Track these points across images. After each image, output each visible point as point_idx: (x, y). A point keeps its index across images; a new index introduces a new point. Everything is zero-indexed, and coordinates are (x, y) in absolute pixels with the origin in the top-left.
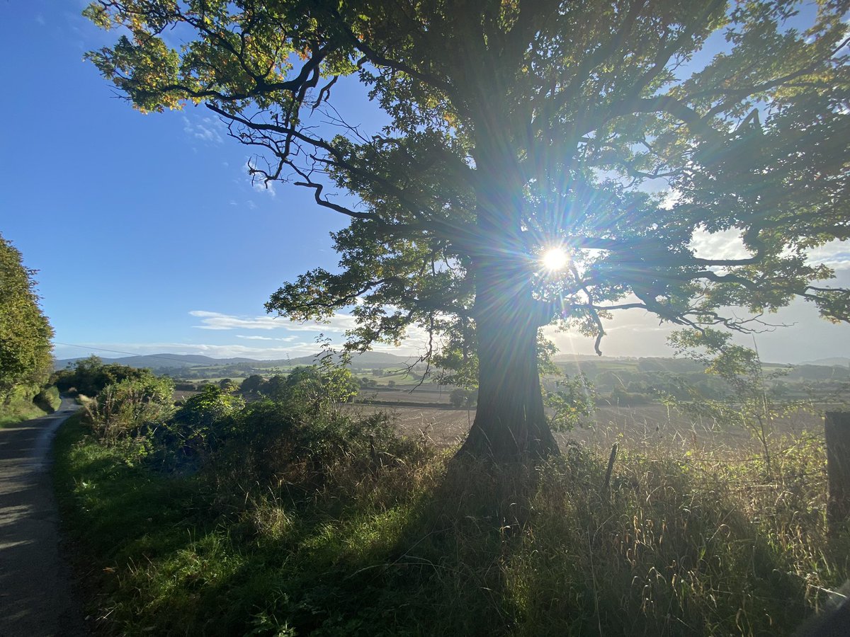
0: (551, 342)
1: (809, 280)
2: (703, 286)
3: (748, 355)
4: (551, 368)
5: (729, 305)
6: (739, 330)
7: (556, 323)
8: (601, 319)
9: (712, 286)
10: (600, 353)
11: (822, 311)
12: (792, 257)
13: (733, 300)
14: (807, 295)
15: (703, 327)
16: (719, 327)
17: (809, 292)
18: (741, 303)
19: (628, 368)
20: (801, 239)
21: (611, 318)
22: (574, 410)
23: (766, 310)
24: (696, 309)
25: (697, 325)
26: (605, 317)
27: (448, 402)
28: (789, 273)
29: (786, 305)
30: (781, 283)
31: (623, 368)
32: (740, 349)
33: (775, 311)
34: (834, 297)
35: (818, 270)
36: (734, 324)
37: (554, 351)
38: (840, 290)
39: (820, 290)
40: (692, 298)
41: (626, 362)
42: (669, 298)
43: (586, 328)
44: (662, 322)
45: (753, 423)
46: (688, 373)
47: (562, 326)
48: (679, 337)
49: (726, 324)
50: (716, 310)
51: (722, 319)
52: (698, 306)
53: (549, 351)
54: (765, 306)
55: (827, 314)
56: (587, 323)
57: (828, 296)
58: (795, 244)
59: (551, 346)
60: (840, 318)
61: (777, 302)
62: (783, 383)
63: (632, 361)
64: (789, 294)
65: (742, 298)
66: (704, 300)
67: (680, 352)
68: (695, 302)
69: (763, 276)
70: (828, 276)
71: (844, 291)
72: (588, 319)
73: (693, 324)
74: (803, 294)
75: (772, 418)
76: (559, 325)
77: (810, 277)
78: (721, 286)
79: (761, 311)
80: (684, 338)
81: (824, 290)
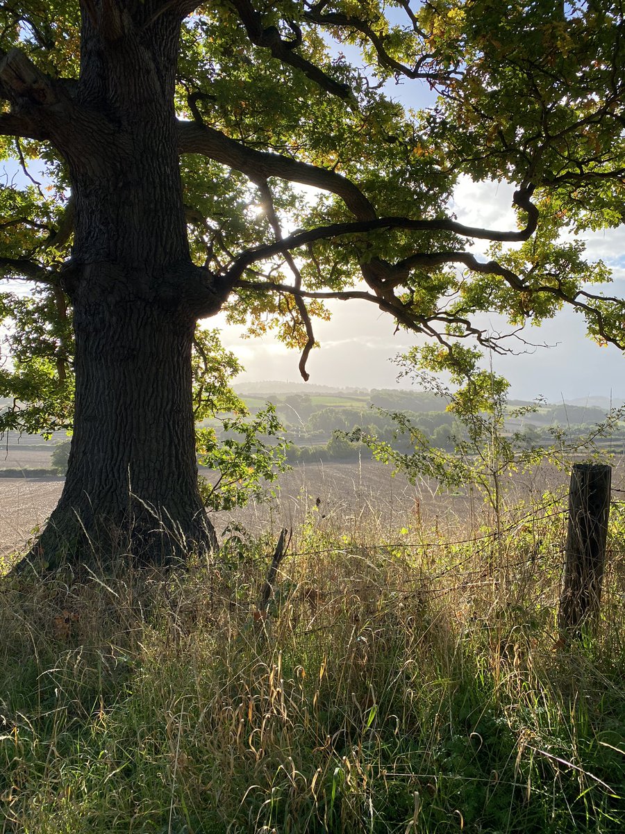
0: (232, 354)
1: (582, 282)
2: (459, 279)
3: (499, 386)
4: (229, 400)
5: (487, 310)
6: (493, 348)
7: (243, 321)
8: (314, 319)
9: (471, 278)
10: (306, 376)
11: (590, 328)
12: (568, 245)
13: (493, 303)
14: (577, 304)
15: (452, 341)
16: (469, 343)
17: (581, 299)
18: (502, 308)
19: (356, 404)
20: (583, 214)
21: (329, 318)
22: (250, 471)
23: (529, 320)
24: (445, 313)
25: (444, 338)
26: (319, 315)
27: (49, 467)
28: (561, 268)
29: (552, 316)
30: (550, 283)
31: (348, 405)
32: (491, 377)
33: (538, 324)
34: (606, 309)
35: (595, 268)
36: (487, 340)
37: (235, 370)
38: (614, 300)
39: (593, 297)
40: (443, 294)
41: (353, 396)
42: (412, 292)
43: (290, 331)
44: (397, 329)
45: (486, 482)
46: (430, 413)
47: (254, 327)
48: (419, 356)
49: (479, 338)
50: (469, 316)
51: (474, 331)
52: (449, 309)
53: (229, 370)
54: (529, 316)
55: (594, 332)
56: (292, 324)
57: (599, 307)
58: (575, 220)
59: (231, 363)
60: (608, 339)
61: (543, 311)
62: (535, 427)
63: (362, 393)
64: (557, 299)
65: (505, 300)
66: (457, 300)
67: (407, 373)
68: (446, 302)
69: (532, 270)
70: (604, 279)
71: (619, 302)
72: (293, 318)
73: (438, 336)
74: (572, 301)
75: (511, 475)
76: (248, 324)
77: (584, 278)
78: (482, 280)
79: (522, 323)
80: (425, 358)
81: (596, 298)
